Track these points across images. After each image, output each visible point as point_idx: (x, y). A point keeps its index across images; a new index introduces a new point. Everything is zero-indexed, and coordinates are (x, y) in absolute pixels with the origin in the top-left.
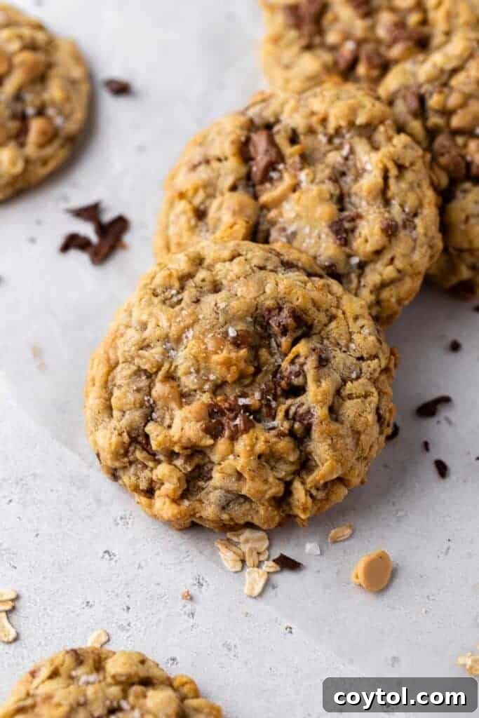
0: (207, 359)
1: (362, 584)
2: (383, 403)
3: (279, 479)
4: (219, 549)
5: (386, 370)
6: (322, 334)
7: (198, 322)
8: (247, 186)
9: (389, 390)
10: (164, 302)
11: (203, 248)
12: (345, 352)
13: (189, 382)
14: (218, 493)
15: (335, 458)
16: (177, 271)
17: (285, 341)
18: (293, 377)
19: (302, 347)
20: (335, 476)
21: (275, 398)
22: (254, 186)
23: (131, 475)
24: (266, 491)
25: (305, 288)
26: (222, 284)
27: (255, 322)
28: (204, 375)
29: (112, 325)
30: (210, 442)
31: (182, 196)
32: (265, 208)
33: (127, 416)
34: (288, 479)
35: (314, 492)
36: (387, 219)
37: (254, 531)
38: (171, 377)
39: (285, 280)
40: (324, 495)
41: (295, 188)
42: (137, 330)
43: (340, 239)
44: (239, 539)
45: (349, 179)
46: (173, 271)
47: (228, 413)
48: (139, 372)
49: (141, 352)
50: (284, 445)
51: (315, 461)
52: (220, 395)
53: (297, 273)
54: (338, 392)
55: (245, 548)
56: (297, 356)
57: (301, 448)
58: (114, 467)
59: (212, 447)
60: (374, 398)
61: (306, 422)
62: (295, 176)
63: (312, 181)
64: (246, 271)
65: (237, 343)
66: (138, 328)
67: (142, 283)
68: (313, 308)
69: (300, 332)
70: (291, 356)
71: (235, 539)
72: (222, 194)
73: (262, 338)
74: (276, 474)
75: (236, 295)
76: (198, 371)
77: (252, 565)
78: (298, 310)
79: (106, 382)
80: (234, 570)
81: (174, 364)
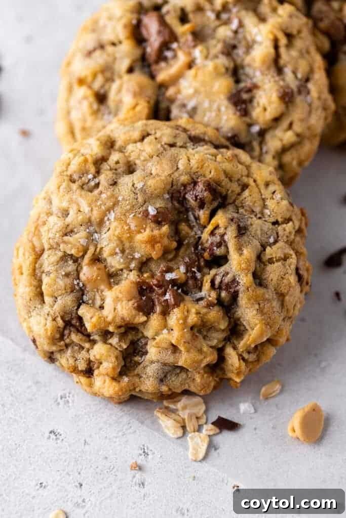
0: (131, 239)
1: (300, 437)
2: (301, 263)
3: (211, 347)
4: (159, 418)
5: (299, 231)
6: (236, 203)
7: (118, 203)
8: (143, 67)
9: (304, 250)
10: (82, 187)
11: (112, 131)
12: (260, 218)
13: (115, 262)
14: (155, 367)
15: (264, 322)
16: (92, 156)
17: (203, 214)
18: (215, 248)
19: (220, 218)
20: (265, 339)
21: (200, 270)
22: (149, 66)
23: (68, 357)
24: (202, 360)
25: (215, 161)
26: (135, 164)
27: (172, 198)
28: (129, 254)
29: (33, 213)
30: (143, 319)
31: (81, 82)
32: (163, 86)
33: (59, 301)
34: (220, 346)
35: (246, 356)
36: (282, 87)
37: (190, 397)
38: (97, 259)
39: (196, 155)
40: (255, 357)
41: (190, 65)
42: (59, 217)
43: (240, 110)
44: (177, 407)
45: (240, 51)
46: (88, 156)
47: (156, 289)
48: (65, 257)
49: (66, 238)
50: (214, 314)
51: (244, 326)
52: (147, 272)
53: (205, 147)
54: (259, 258)
55: (184, 414)
56: (217, 227)
57: (229, 315)
58: (51, 351)
59: (145, 323)
60: (293, 260)
61: (232, 290)
62: (189, 54)
63: (206, 57)
64: (158, 150)
65: (158, 221)
66: (60, 215)
67: (59, 170)
68: (226, 179)
69: (216, 204)
70: (210, 227)
71: (172, 406)
72: (120, 77)
73: (180, 212)
74: (209, 343)
75: (151, 174)
76: (123, 251)
77: (193, 430)
78: (212, 183)
79: (34, 270)
80: (176, 436)
81: (99, 246)
